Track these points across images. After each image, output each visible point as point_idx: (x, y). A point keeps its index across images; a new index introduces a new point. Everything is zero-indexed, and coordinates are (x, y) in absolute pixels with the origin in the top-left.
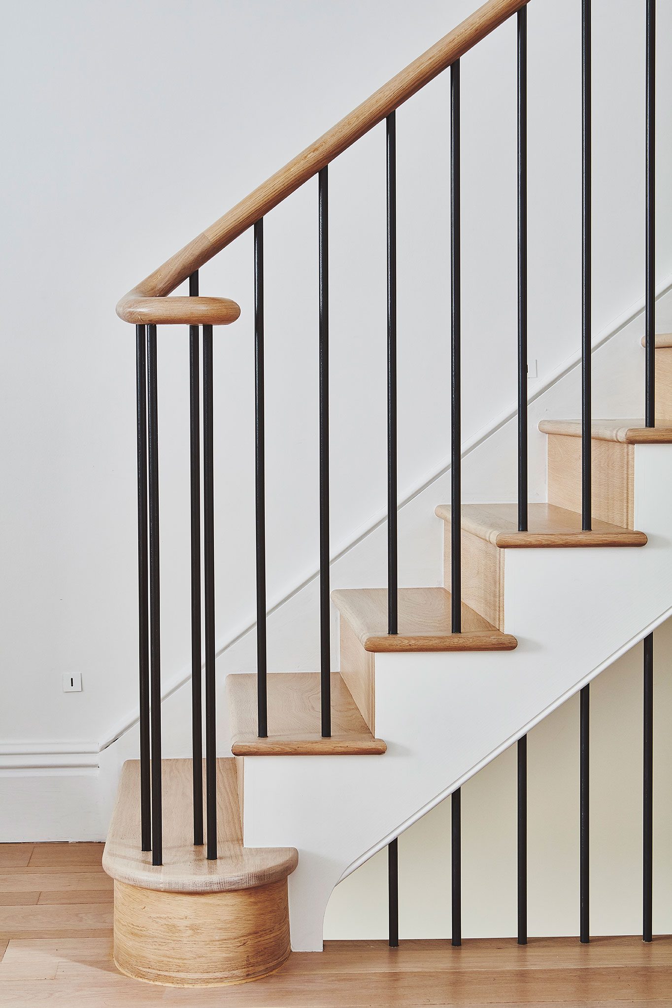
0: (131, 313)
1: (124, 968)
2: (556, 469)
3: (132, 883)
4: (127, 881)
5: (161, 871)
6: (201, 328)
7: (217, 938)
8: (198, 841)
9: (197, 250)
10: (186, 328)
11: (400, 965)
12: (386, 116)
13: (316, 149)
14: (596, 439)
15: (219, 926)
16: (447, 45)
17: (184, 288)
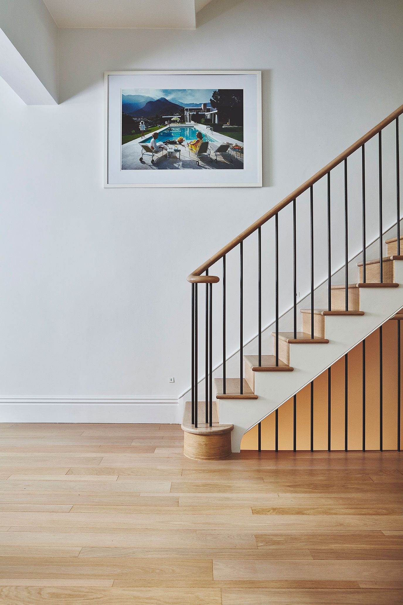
0: (191, 280)
1: (187, 455)
2: (305, 322)
3: (189, 432)
4: (188, 432)
5: (197, 429)
6: (209, 284)
7: (212, 447)
8: (207, 422)
9: (208, 263)
10: (205, 284)
11: (261, 456)
12: (259, 227)
13: (240, 237)
14: (315, 314)
15: (213, 444)
16: (275, 209)
17: (204, 274)
